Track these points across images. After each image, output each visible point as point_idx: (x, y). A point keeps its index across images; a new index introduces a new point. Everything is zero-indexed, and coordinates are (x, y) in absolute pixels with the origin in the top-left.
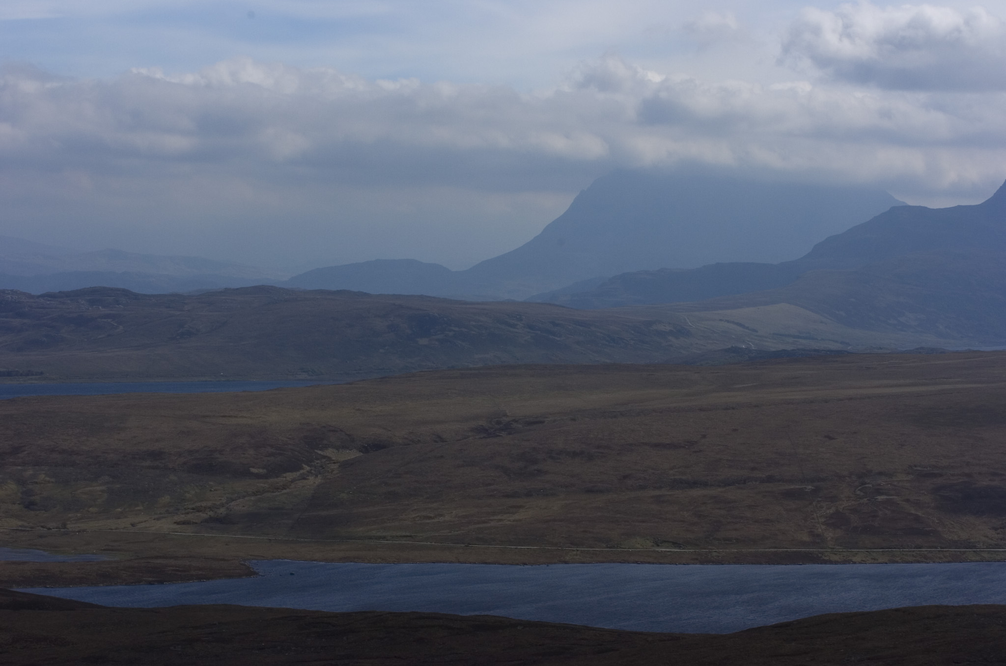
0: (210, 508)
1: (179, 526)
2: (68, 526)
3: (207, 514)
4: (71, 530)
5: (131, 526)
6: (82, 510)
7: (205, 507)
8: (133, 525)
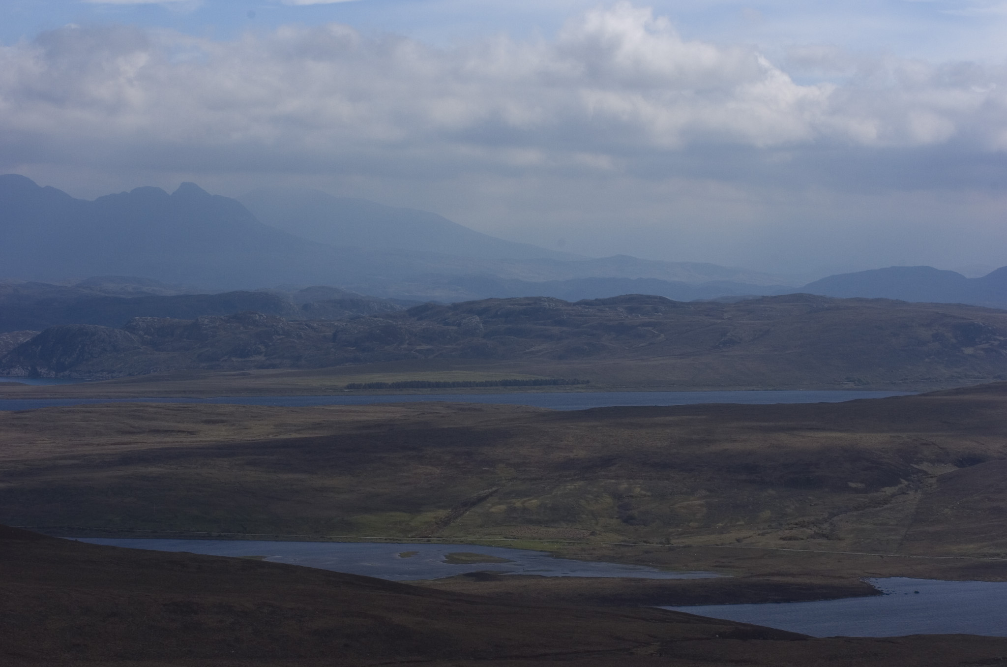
0: (813, 523)
1: (786, 542)
2: (673, 541)
3: (811, 529)
4: (675, 545)
5: (736, 541)
6: (682, 525)
7: (808, 523)
8: (738, 540)
